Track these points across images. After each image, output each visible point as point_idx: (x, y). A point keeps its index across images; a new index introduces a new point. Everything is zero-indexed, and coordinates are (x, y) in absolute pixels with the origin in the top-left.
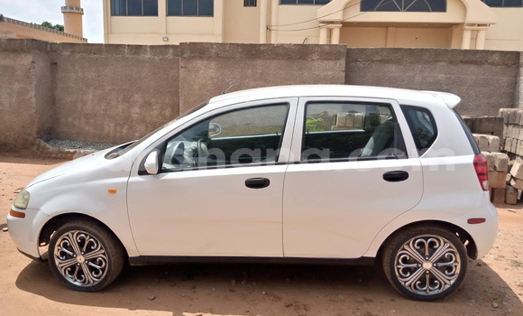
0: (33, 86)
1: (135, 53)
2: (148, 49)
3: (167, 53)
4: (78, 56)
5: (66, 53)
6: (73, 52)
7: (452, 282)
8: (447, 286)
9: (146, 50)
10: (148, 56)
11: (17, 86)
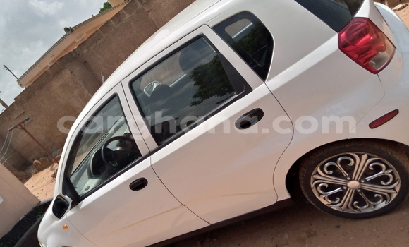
0: (83, 87)
1: (119, 21)
2: (124, 11)
3: (137, 6)
4: (92, 48)
5: (85, 51)
6: (88, 48)
7: (398, 189)
8: (394, 196)
9: (123, 14)
10: (127, 17)
11: (76, 92)
